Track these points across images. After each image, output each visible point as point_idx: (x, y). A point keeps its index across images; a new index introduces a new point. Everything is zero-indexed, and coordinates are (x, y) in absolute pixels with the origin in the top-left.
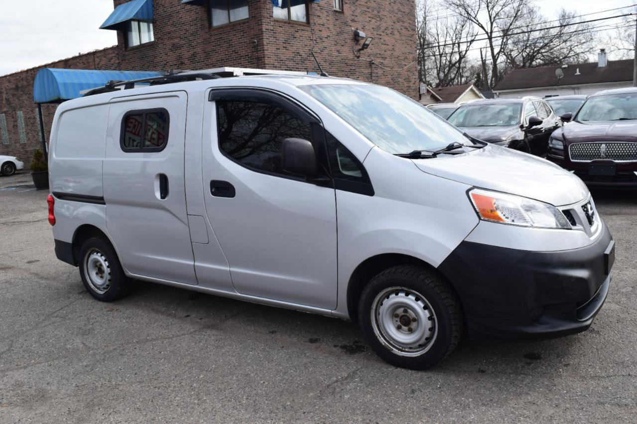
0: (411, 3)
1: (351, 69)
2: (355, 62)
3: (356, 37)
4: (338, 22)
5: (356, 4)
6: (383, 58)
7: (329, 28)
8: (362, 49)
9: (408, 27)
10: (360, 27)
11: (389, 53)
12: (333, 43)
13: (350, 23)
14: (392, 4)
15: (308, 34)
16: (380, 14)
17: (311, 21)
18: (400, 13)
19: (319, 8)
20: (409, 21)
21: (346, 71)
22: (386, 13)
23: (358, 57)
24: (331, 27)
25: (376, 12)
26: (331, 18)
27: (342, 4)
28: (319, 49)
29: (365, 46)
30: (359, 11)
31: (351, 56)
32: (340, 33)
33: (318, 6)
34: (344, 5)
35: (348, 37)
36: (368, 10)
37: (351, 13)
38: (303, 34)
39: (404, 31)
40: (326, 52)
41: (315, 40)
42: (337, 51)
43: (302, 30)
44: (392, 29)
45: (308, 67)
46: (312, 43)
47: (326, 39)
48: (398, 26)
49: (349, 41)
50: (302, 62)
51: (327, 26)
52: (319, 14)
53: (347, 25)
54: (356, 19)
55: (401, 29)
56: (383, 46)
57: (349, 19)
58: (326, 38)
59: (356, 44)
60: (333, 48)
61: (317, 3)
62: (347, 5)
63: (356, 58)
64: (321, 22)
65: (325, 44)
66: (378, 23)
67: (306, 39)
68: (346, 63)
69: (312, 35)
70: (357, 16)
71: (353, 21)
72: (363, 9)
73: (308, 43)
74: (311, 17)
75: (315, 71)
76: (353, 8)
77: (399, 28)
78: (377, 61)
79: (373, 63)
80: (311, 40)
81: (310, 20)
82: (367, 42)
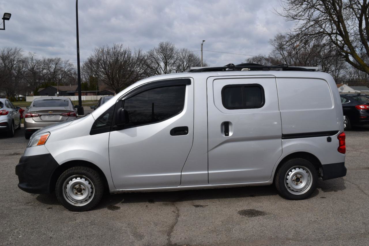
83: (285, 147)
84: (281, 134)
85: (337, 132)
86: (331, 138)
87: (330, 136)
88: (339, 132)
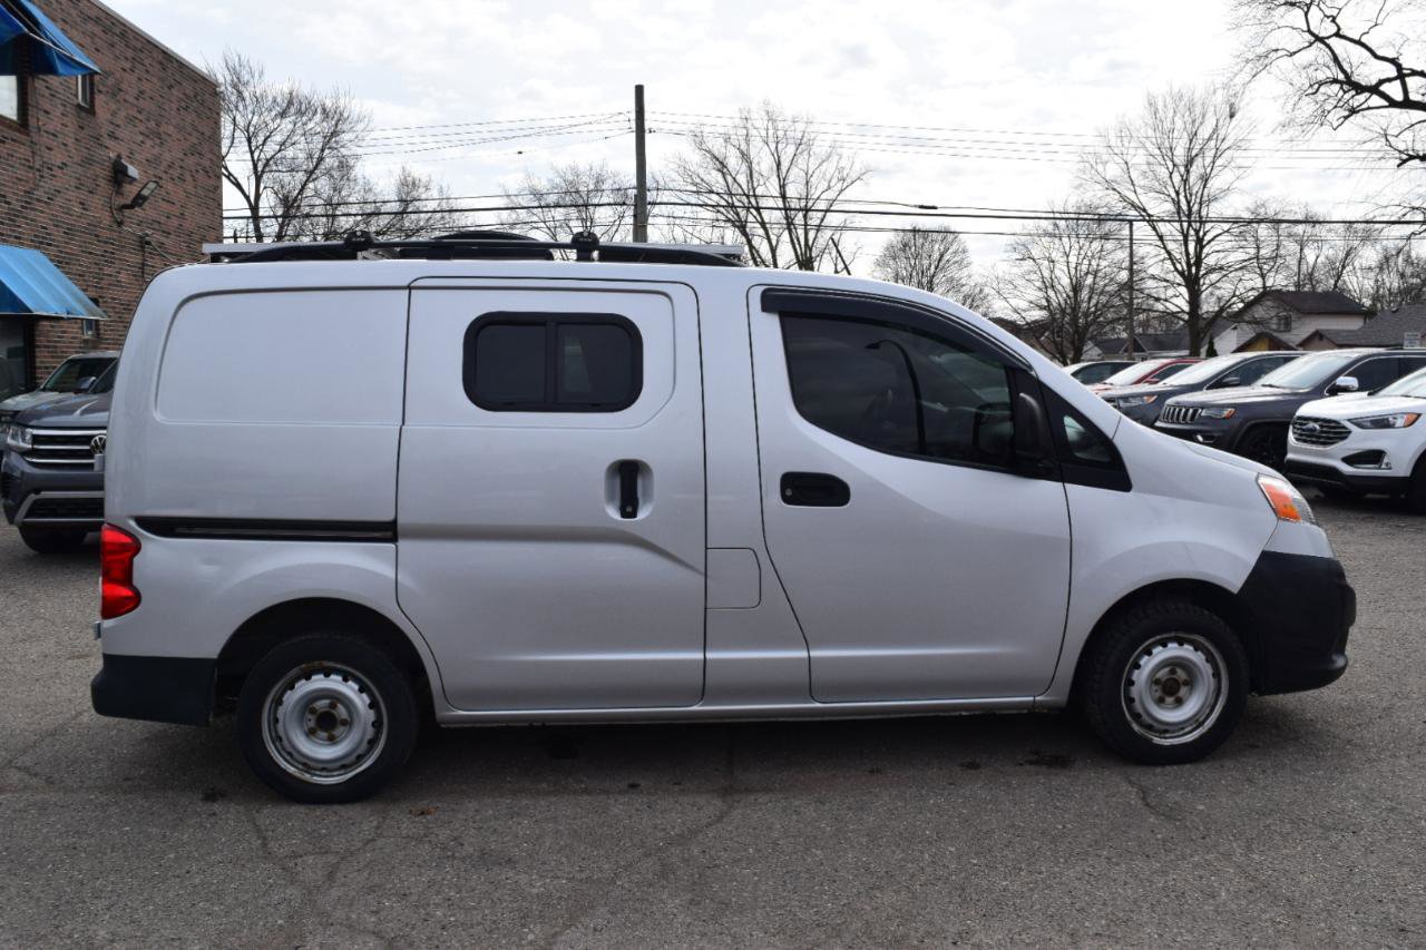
0: (215, 115)
1: (105, 251)
2: (115, 235)
3: (118, 175)
4: (82, 134)
5: (118, 98)
6: (164, 232)
7: (65, 145)
8: (131, 207)
9: (208, 169)
10: (124, 154)
11: (175, 222)
12: (73, 182)
13: (108, 142)
14: (182, 111)
15: (23, 151)
16: (161, 129)
17: (32, 122)
18: (195, 133)
19: (48, 91)
20: (211, 156)
21: (97, 255)
22: (171, 129)
23: (120, 224)
24: (70, 141)
25: (152, 124)
26: (71, 121)
27: (92, 93)
28: (45, 193)
29: (139, 200)
30: (124, 114)
31: (107, 220)
32: (87, 162)
33: (47, 87)
34: (96, 96)
35: (103, 172)
36: (140, 117)
37: (109, 116)
38: (16, 151)
39: (201, 176)
40: (59, 200)
41: (38, 170)
42: (81, 203)
43: (13, 140)
44: (181, 167)
45: (24, 234)
46: (31, 175)
47: (60, 171)
48: (191, 161)
49: (102, 182)
50: (10, 219)
51: (61, 138)
52: (47, 106)
53: (101, 145)
54: (118, 134)
55: (197, 171)
56: (164, 205)
57: (106, 129)
58: (59, 167)
59: (117, 192)
60: (72, 194)
61: (44, 80)
62: (102, 96)
63: (115, 227)
64: (50, 128)
65: (58, 184)
66: (156, 150)
67: (21, 164)
68: (96, 236)
69: (33, 157)
70: (118, 126)
71: (112, 136)
72: (131, 112)
73: (21, 173)
74: (32, 111)
75: (36, 247)
76: (114, 107)
77: (193, 169)
78: (156, 237)
79: (148, 243)
80: (30, 167)
81: (30, 118)
82: (146, 192)
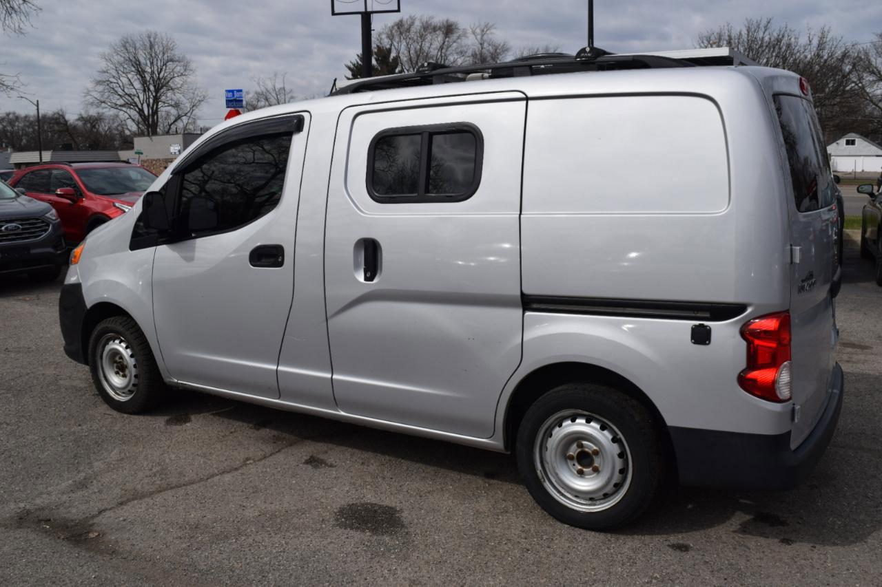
83: (534, 340)
84: (518, 293)
85: (738, 309)
86: (710, 330)
87: (706, 323)
88: (749, 310)
